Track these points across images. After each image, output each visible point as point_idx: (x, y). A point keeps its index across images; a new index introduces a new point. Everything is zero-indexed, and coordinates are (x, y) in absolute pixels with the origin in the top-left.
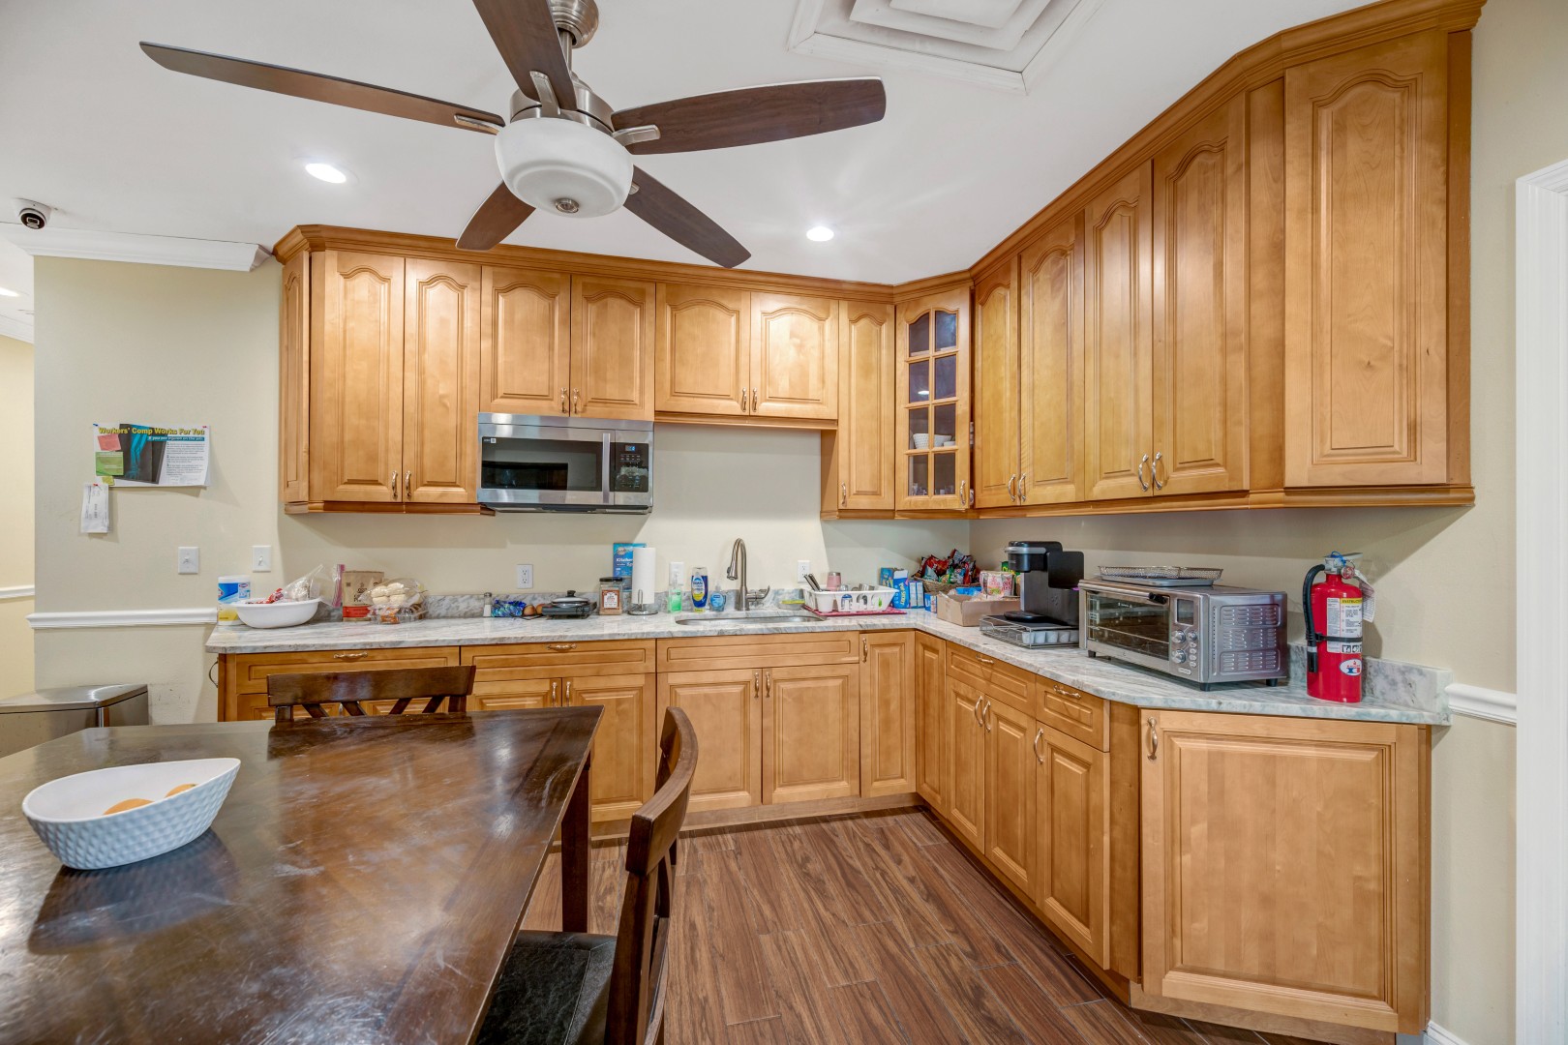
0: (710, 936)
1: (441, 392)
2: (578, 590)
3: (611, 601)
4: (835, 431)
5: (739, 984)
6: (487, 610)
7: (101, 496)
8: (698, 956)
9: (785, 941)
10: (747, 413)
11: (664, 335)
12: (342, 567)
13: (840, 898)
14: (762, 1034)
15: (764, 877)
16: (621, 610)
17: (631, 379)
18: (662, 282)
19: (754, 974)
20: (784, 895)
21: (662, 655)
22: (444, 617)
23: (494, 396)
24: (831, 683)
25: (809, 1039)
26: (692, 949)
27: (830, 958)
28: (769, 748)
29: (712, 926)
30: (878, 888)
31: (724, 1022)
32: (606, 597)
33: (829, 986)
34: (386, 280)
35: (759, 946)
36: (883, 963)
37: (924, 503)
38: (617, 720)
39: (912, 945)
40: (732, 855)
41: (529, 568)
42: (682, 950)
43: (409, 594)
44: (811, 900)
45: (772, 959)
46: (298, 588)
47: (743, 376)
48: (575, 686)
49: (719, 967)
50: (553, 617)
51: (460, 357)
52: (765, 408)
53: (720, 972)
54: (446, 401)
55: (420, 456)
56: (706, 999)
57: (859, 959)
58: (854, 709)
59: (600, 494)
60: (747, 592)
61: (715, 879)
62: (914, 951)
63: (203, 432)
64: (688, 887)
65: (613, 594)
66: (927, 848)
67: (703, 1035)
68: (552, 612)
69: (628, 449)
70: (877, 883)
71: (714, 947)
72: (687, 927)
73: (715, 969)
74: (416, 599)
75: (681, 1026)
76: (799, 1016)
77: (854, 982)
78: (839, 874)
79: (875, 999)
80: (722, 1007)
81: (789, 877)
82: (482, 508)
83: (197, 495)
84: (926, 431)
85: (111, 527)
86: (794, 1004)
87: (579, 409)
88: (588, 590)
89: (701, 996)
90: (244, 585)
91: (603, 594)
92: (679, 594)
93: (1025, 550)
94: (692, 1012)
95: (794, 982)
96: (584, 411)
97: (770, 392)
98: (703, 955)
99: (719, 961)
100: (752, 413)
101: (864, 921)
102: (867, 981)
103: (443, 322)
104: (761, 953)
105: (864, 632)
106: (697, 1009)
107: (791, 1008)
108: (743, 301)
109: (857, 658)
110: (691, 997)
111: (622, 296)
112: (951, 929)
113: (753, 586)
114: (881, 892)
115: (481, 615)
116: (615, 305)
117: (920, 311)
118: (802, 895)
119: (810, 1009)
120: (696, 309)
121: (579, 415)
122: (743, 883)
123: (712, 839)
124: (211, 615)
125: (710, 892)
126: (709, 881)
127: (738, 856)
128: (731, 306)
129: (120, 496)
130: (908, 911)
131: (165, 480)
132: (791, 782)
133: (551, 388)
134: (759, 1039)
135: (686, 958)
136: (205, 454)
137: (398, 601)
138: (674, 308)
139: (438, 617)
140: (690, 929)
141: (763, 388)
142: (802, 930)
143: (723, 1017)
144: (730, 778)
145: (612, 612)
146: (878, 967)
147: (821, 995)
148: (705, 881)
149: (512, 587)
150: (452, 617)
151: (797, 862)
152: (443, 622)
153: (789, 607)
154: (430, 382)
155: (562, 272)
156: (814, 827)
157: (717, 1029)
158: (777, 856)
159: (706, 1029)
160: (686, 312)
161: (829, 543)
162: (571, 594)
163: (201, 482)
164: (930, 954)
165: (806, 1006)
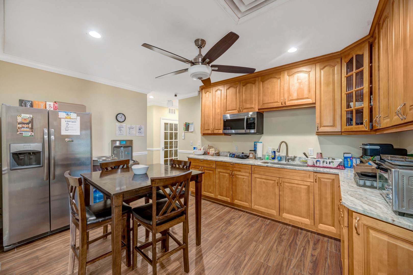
0: (243, 236)
1: (218, 112)
2: (244, 153)
3: (251, 156)
4: (315, 106)
5: (239, 247)
6: (228, 155)
7: (183, 134)
8: (237, 238)
9: (258, 246)
10: (283, 106)
11: (260, 90)
12: (209, 145)
13: (283, 247)
14: (234, 257)
15: (268, 233)
16: (253, 158)
17: (252, 102)
18: (260, 76)
19: (244, 247)
20: (269, 238)
21: (253, 169)
22: (222, 156)
23: (226, 111)
24: (303, 187)
25: (242, 264)
26: (238, 236)
27: (265, 255)
28: (281, 200)
29: (246, 235)
30: (298, 251)
31: (230, 250)
32: (250, 155)
33: (258, 259)
34: (210, 92)
35: (251, 243)
36: (278, 265)
37: (351, 128)
38: (243, 183)
39: (291, 267)
40: (266, 224)
41: (237, 147)
42: (235, 235)
43: (215, 151)
44: (275, 243)
45: (251, 247)
46: (202, 149)
47: (282, 95)
48: (235, 173)
49: (239, 242)
50: (238, 158)
51: (221, 104)
52: (288, 103)
53: (238, 242)
54: (219, 113)
55: (215, 124)
56: (231, 245)
57: (272, 260)
58: (311, 197)
59: (244, 130)
60: (288, 156)
61: (256, 227)
62: (290, 269)
63: (193, 123)
64: (249, 226)
65: (252, 154)
66: (331, 252)
67: (224, 249)
68: (238, 157)
69: (251, 119)
70: (299, 250)
71: (242, 238)
72: (241, 232)
73: (238, 241)
74: (217, 152)
75: (222, 246)
76: (245, 260)
77: (265, 263)
78: (290, 242)
79: (266, 269)
80: (232, 248)
81: (275, 236)
82: (225, 134)
83: (192, 133)
84: (352, 102)
85: (184, 138)
86: (246, 257)
87: (241, 111)
88: (247, 152)
89: (230, 244)
90: (196, 148)
91: (250, 154)
92: (268, 155)
93: (368, 147)
94: (226, 245)
95: (251, 254)
96: (242, 111)
97: (290, 98)
98: (238, 238)
99: (240, 241)
100: (285, 105)
101: (284, 254)
102: (269, 265)
103: (218, 98)
104: (250, 245)
105: (316, 172)
106: (228, 245)
107: (245, 257)
108: (282, 75)
109: (313, 181)
110: (229, 243)
111: (250, 83)
112: (310, 272)
113: (291, 155)
114: (298, 252)
115: (227, 156)
116: (249, 85)
117: (350, 57)
118: (274, 240)
119: (249, 260)
120: (268, 81)
121: (242, 113)
122: (262, 231)
123: (264, 219)
124: (193, 152)
125: (252, 229)
126: (254, 227)
127: (267, 226)
128: (278, 77)
129: (185, 133)
130: (301, 261)
131: (189, 131)
132: (288, 213)
133: (236, 107)
134: (233, 257)
135: (235, 237)
136: (193, 126)
137: (213, 152)
138: (263, 82)
139: (221, 156)
140: (241, 233)
141: (288, 97)
142: (265, 247)
143: (231, 249)
144: (270, 205)
145: (251, 158)
146: (275, 264)
147: (254, 260)
148: (254, 226)
149: (234, 151)
150: (224, 156)
151: (281, 234)
152: (222, 157)
153: (302, 162)
154: (216, 110)
155: (238, 81)
156: (296, 229)
157: (227, 250)
158: (277, 230)
159: (226, 249)
160: (266, 82)
161: (321, 143)
162: (243, 153)
163: (192, 131)
164: (295, 272)
165: (248, 259)
